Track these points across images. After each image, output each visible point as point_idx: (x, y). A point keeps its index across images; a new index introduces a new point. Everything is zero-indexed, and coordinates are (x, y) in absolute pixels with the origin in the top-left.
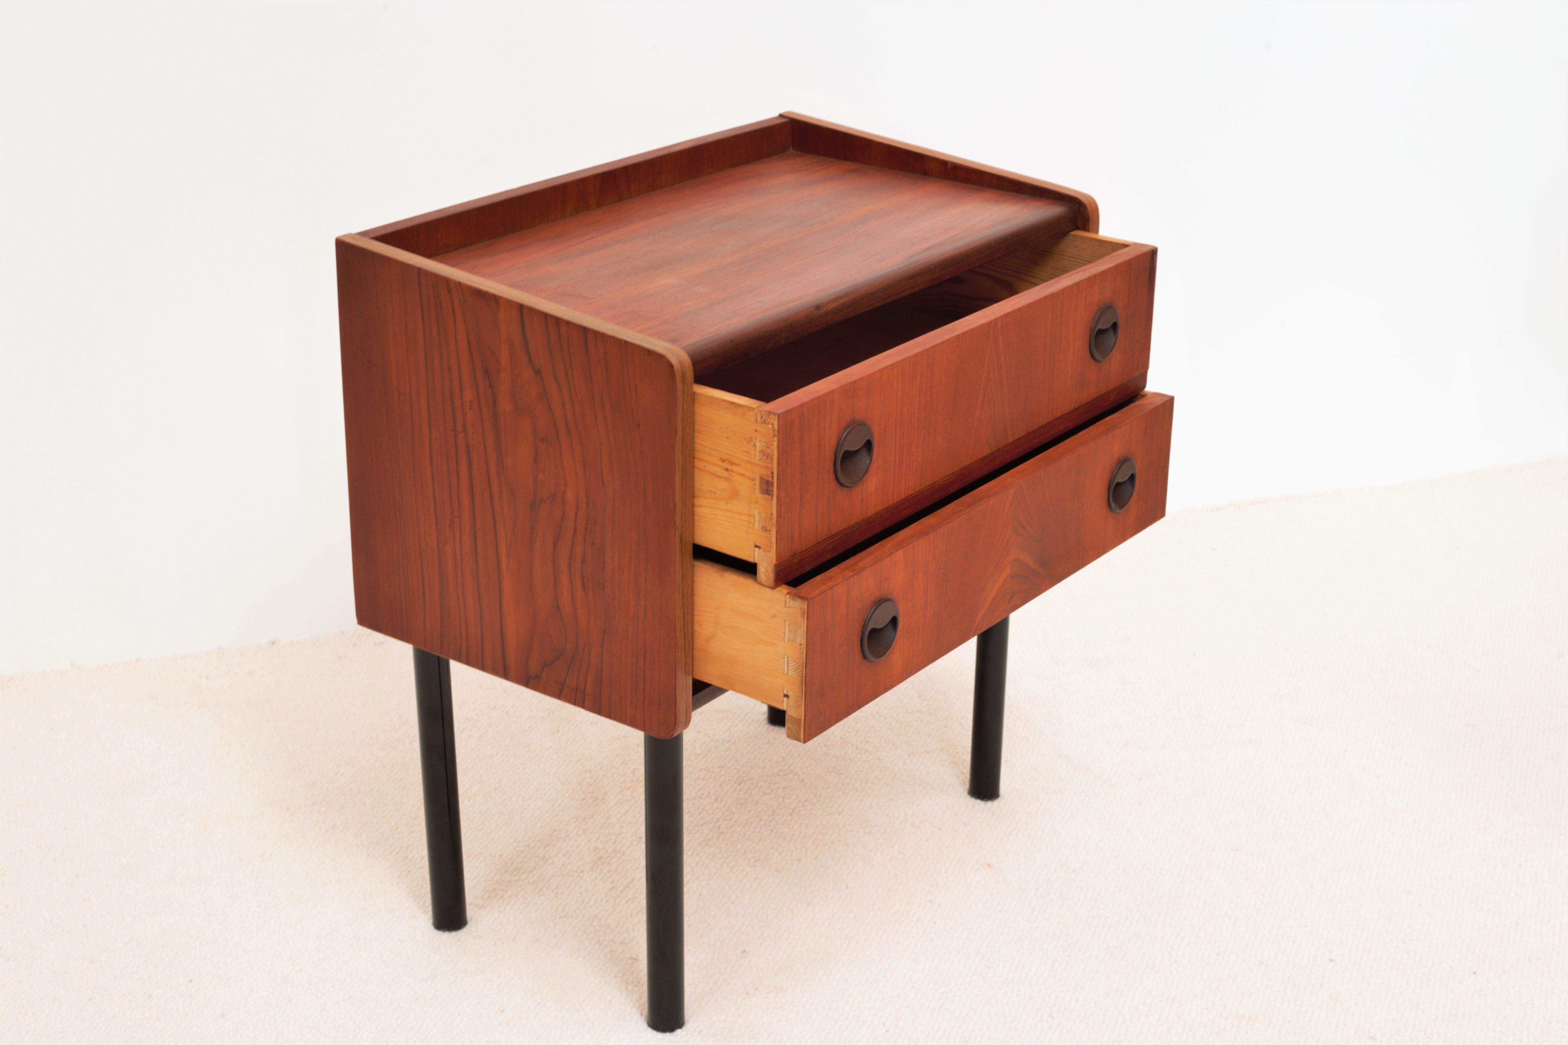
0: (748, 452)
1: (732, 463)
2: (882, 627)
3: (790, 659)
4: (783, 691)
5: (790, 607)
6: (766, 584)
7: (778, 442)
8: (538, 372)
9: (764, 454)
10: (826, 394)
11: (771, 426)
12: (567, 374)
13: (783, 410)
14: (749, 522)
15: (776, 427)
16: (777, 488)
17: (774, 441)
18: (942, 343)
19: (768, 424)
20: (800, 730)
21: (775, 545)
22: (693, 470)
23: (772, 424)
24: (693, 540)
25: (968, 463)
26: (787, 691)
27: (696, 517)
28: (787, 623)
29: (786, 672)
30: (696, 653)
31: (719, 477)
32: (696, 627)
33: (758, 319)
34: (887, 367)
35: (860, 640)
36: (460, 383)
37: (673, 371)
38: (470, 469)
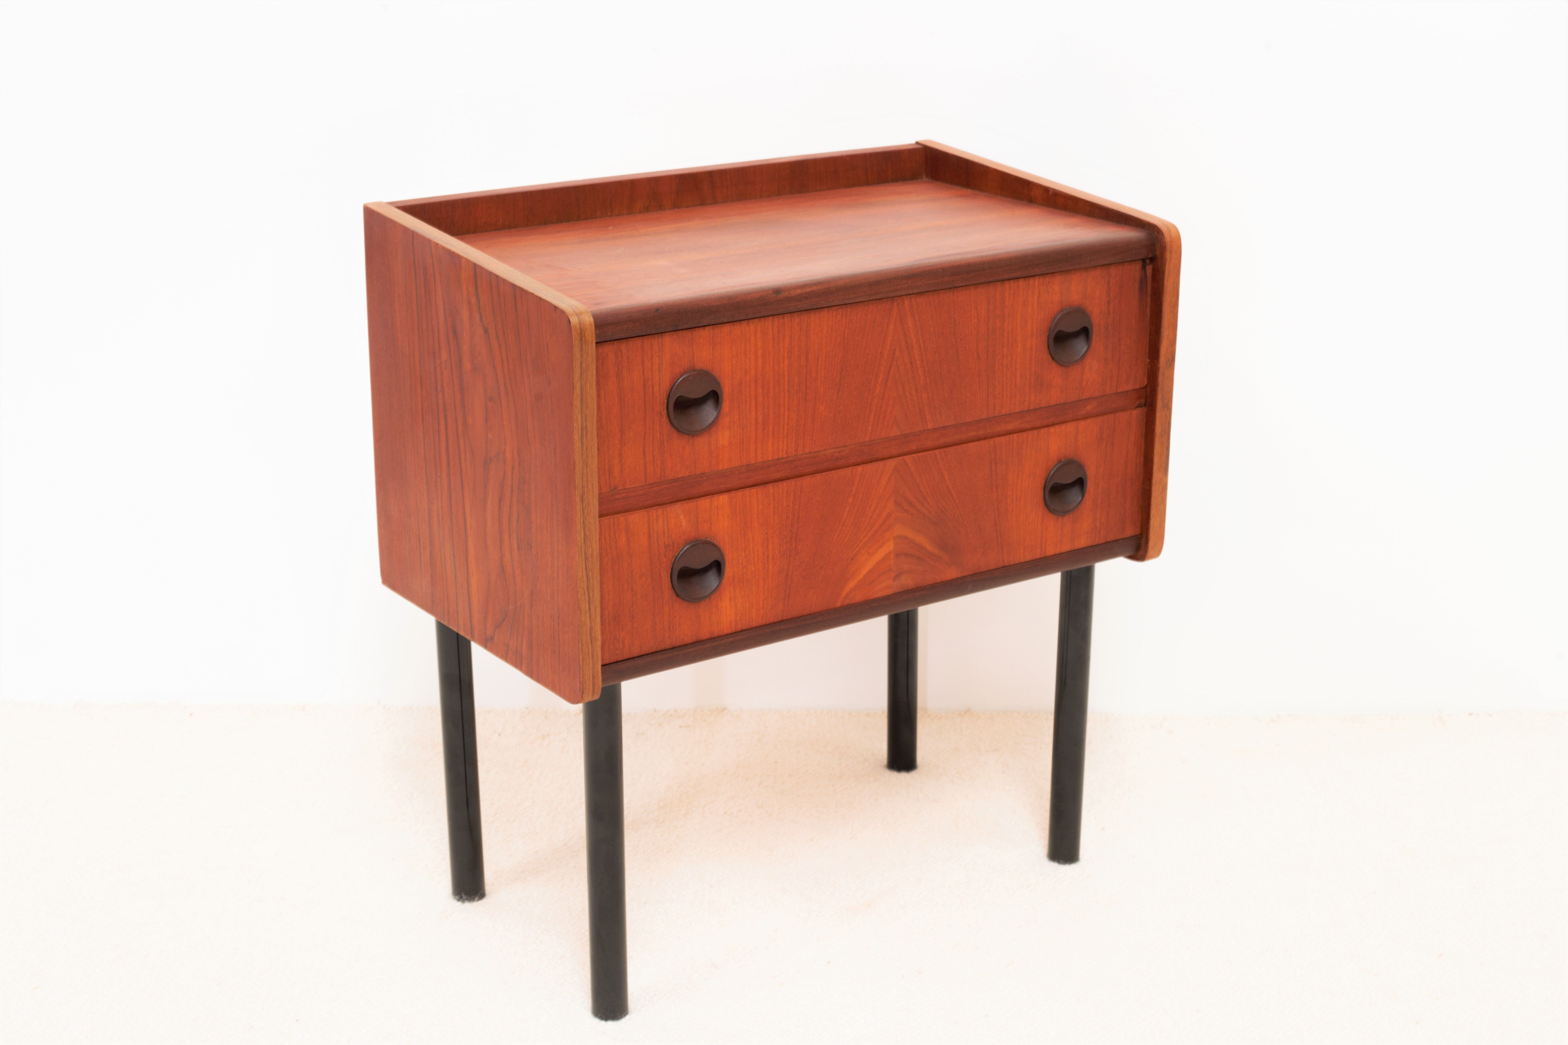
2: (700, 568)
12: (504, 331)
25: (867, 440)
33: (702, 294)
35: (669, 575)
36: (439, 344)
37: (571, 327)
38: (446, 428)
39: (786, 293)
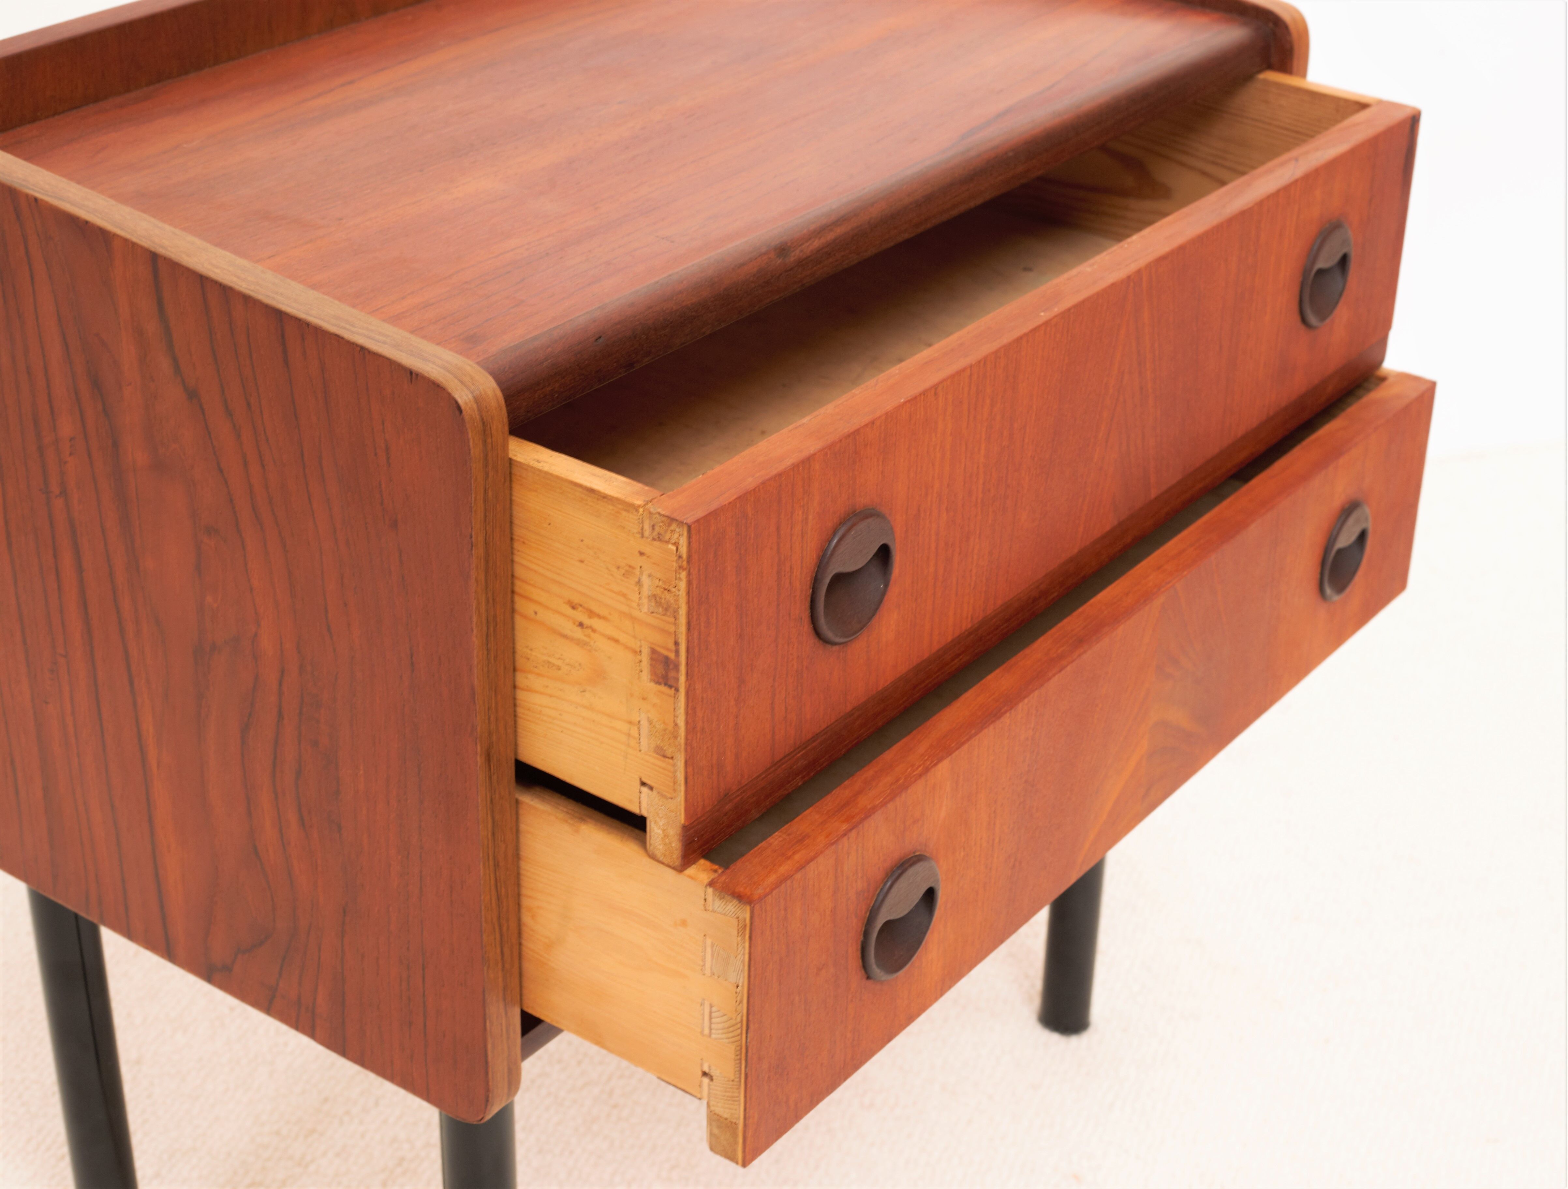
0: (624, 595)
1: (591, 614)
2: (906, 912)
3: (714, 1009)
4: (702, 1065)
5: (713, 911)
6: (666, 861)
7: (689, 583)
8: (192, 395)
9: (659, 603)
10: (795, 467)
11: (674, 548)
12: (249, 405)
13: (700, 513)
14: (629, 735)
15: (684, 550)
16: (687, 674)
17: (680, 579)
18: (1034, 330)
19: (668, 542)
20: (736, 1143)
21: (682, 788)
22: (512, 618)
23: (676, 544)
24: (516, 753)
25: (1076, 551)
26: (709, 1067)
27: (520, 710)
28: (709, 942)
29: (707, 1031)
30: (527, 966)
31: (566, 637)
32: (526, 918)
33: (657, 282)
34: (924, 393)
35: (860, 947)
36: (50, 401)
37: (463, 420)
38: (79, 569)
39: (797, 252)
